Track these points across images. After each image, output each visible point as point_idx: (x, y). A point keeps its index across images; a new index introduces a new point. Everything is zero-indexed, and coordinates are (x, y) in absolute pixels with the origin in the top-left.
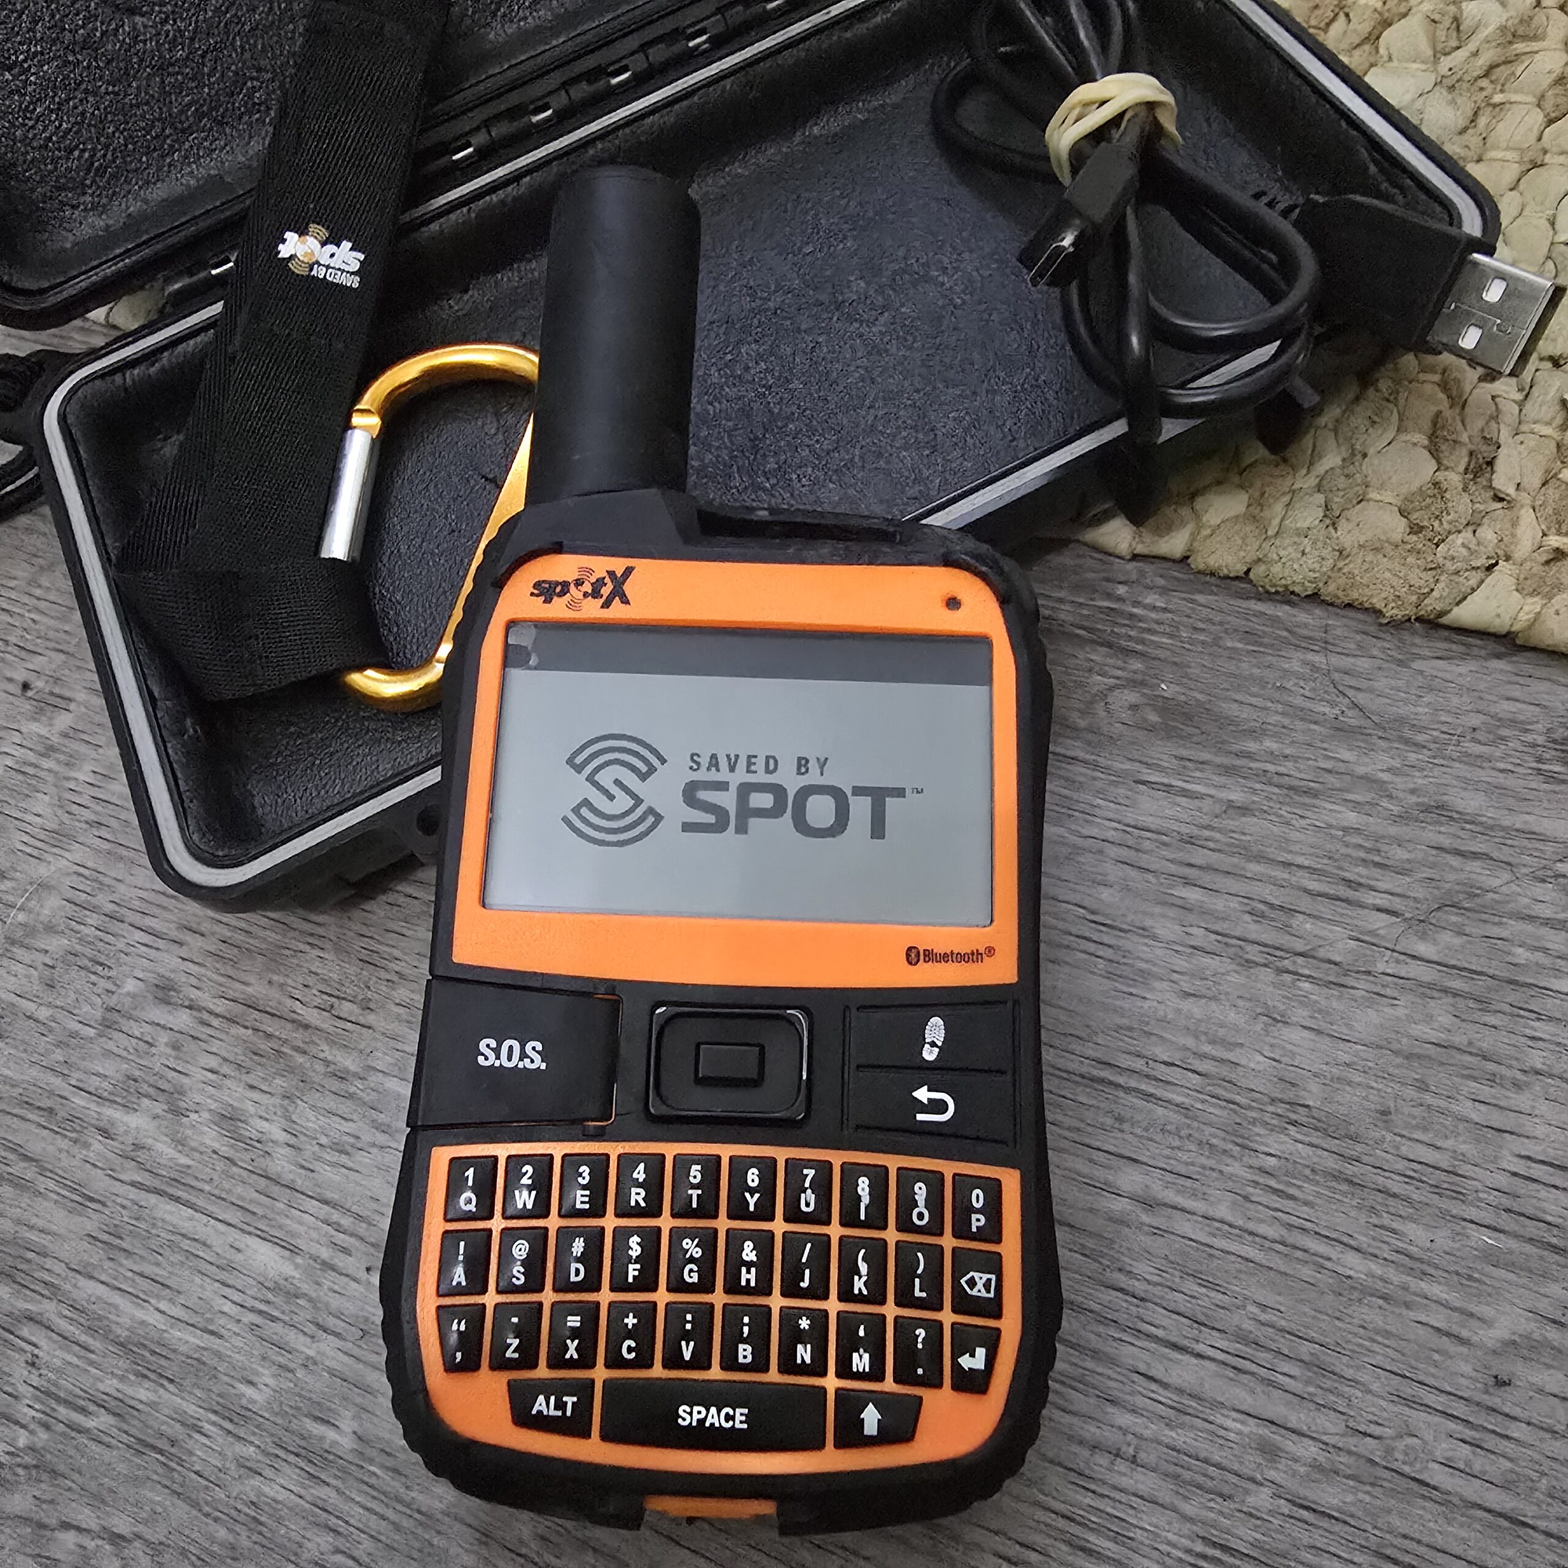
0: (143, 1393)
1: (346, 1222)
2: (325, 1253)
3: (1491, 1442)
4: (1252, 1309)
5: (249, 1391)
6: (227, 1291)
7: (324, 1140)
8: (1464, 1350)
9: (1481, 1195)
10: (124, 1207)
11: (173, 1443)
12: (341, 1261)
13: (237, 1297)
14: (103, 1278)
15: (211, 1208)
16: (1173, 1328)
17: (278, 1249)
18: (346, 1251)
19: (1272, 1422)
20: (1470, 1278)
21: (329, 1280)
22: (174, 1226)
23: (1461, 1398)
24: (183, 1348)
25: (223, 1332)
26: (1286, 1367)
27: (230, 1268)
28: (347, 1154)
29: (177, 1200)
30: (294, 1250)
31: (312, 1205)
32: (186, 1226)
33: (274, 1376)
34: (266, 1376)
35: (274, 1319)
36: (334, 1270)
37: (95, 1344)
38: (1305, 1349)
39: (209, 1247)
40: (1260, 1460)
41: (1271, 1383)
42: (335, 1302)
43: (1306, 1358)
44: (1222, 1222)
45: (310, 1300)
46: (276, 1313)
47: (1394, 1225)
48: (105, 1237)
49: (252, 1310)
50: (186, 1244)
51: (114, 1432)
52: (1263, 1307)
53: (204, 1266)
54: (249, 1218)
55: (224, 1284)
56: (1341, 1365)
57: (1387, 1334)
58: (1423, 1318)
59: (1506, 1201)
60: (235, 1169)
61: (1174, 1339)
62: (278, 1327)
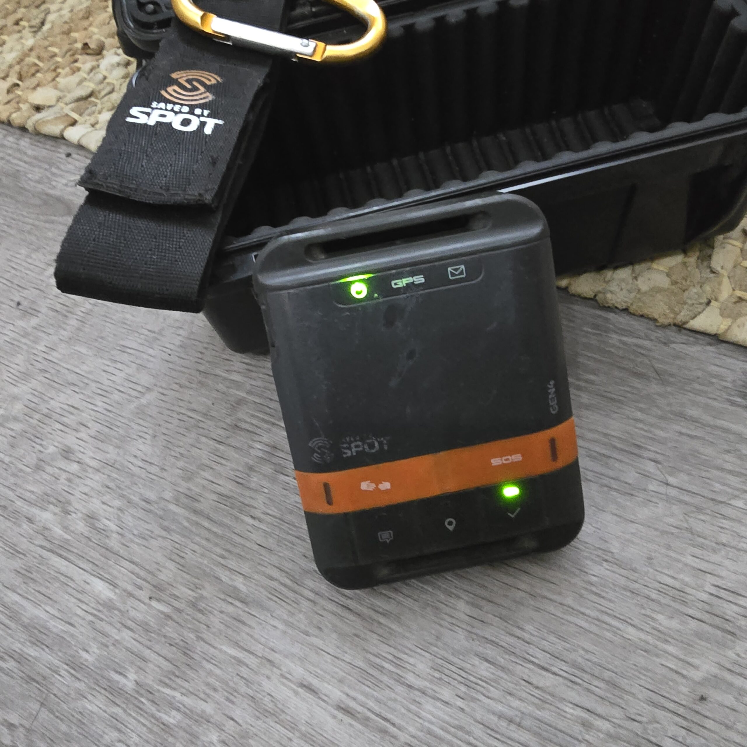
0: (32, 652)
1: (142, 573)
2: (130, 588)
3: (695, 729)
4: (581, 652)
5: (85, 655)
6: (80, 605)
7: (136, 532)
8: (684, 681)
9: (695, 603)
10: (35, 558)
11: (45, 678)
12: (138, 593)
13: (84, 607)
14: (21, 592)
15: (77, 562)
16: (542, 658)
17: (107, 584)
18: (141, 588)
19: (588, 710)
20: (688, 644)
21: (131, 602)
22: (57, 568)
23: (682, 705)
24: (54, 630)
25: (76, 624)
26: (596, 683)
27: (82, 592)
28: (146, 540)
29: (61, 556)
30: (114, 585)
31: (127, 564)
32: (63, 569)
33: (98, 648)
34: (94, 648)
35: (101, 620)
36: (134, 597)
37: (12, 625)
38: (607, 675)
39: (74, 581)
40: (582, 729)
41: (588, 690)
42: (133, 613)
43: (607, 678)
44: (569, 607)
45: (120, 611)
46: (103, 616)
47: (654, 615)
48: (23, 572)
49: (92, 614)
50: (62, 578)
51: (16, 670)
52: (587, 651)
53: (70, 590)
54: (95, 568)
55: (79, 600)
56: (624, 683)
57: (648, 670)
58: (664, 663)
59: (707, 607)
60: (91, 544)
61: (542, 664)
62: (103, 624)
